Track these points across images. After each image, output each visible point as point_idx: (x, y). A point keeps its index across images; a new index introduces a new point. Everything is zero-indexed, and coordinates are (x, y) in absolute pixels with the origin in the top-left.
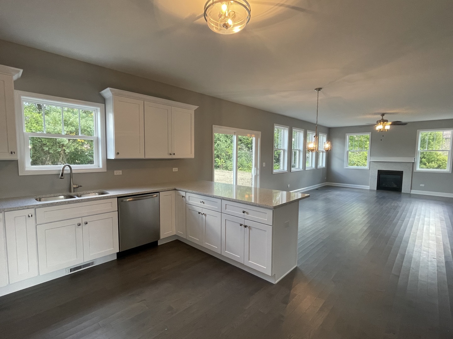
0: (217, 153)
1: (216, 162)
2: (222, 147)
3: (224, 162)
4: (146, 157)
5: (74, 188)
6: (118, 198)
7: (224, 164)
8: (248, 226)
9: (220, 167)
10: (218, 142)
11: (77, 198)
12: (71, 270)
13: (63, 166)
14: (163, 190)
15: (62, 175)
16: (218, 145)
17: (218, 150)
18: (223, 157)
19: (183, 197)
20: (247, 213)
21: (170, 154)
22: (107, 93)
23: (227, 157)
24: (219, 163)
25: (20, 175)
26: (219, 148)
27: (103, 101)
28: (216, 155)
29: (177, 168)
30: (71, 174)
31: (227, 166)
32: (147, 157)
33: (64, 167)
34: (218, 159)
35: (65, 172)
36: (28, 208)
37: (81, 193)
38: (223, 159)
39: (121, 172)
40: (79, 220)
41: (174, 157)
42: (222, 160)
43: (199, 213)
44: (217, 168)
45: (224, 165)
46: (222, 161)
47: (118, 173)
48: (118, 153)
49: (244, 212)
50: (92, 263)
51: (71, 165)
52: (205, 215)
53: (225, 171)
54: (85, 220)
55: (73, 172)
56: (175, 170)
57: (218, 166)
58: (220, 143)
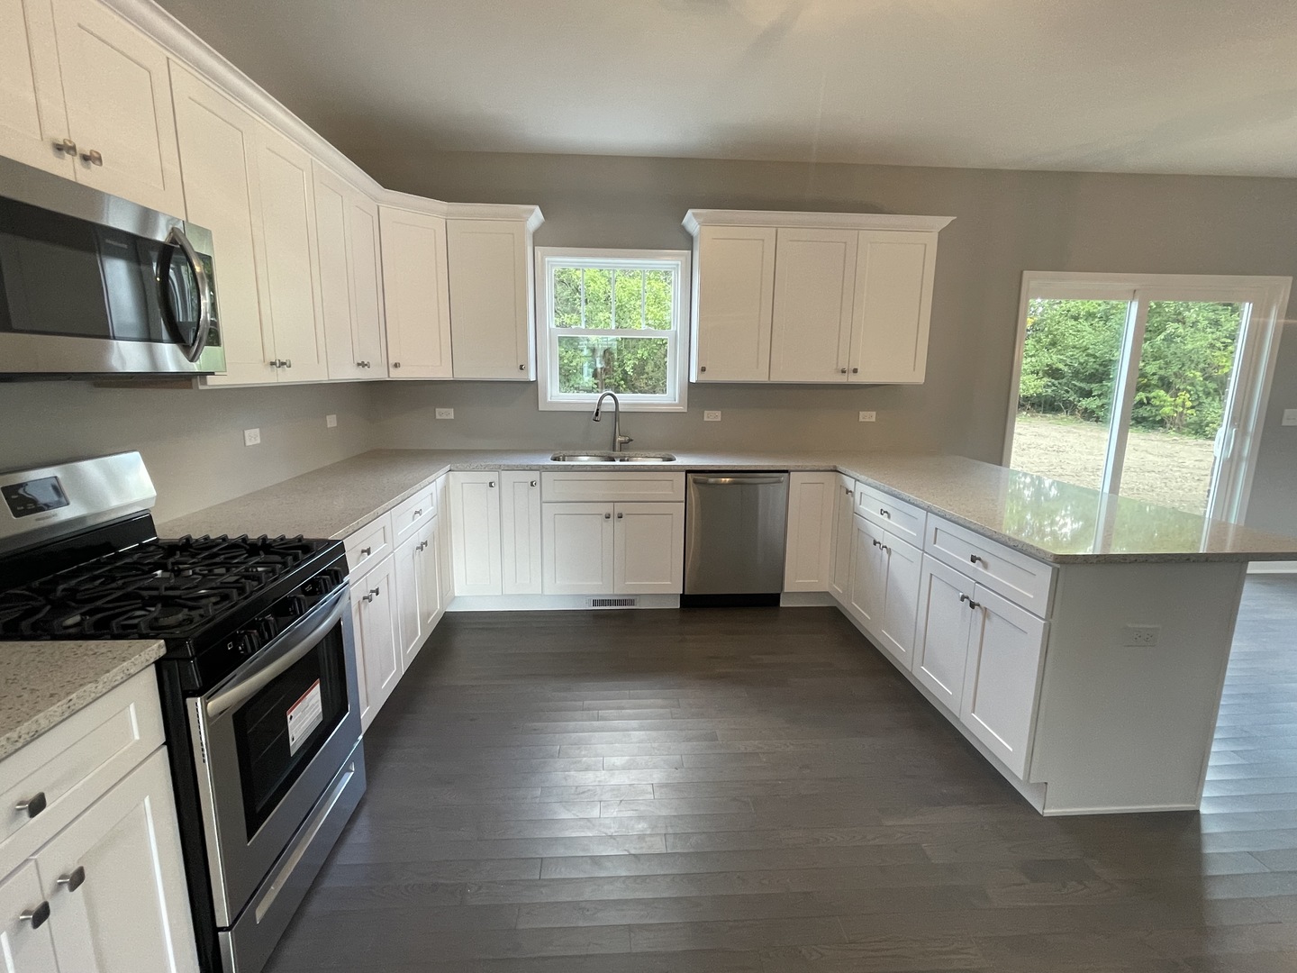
0: (1162, 372)
1: (1153, 406)
2: (1189, 347)
3: (1189, 404)
4: (771, 379)
5: (621, 443)
6: (688, 472)
7: (1189, 412)
8: (982, 605)
9: (1168, 425)
10: (1171, 327)
11: (617, 463)
12: (595, 603)
13: (600, 395)
14: (800, 468)
15: (597, 414)
16: (1169, 339)
17: (1170, 357)
18: (1192, 384)
19: (848, 492)
20: (985, 566)
21: (843, 372)
22: (692, 221)
23: (1212, 386)
24: (1167, 410)
25: (540, 409)
26: (1172, 350)
27: (688, 241)
28: (1156, 377)
29: (874, 413)
30: (616, 414)
31: (1202, 421)
32: (776, 378)
33: (602, 398)
34: (1162, 393)
35: (603, 409)
36: (531, 469)
37: (631, 453)
38: (1189, 392)
39: (718, 413)
40: (608, 508)
41: (853, 379)
42: (1183, 396)
43: (875, 543)
44: (1153, 428)
45: (1192, 416)
46: (1179, 401)
47: (713, 416)
48: (703, 369)
49: (973, 559)
50: (632, 602)
51: (616, 395)
52: (889, 551)
53: (1191, 440)
54: (619, 508)
55: (621, 409)
56: (868, 416)
57: (1158, 418)
58: (1181, 330)
